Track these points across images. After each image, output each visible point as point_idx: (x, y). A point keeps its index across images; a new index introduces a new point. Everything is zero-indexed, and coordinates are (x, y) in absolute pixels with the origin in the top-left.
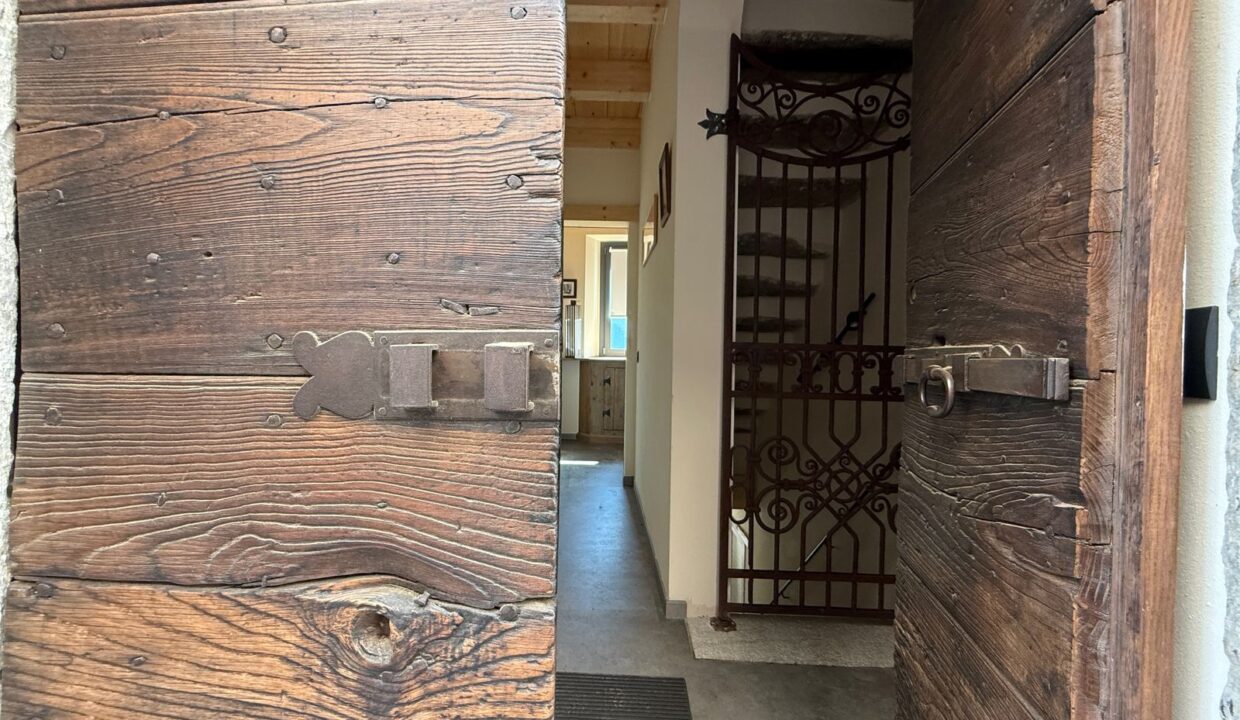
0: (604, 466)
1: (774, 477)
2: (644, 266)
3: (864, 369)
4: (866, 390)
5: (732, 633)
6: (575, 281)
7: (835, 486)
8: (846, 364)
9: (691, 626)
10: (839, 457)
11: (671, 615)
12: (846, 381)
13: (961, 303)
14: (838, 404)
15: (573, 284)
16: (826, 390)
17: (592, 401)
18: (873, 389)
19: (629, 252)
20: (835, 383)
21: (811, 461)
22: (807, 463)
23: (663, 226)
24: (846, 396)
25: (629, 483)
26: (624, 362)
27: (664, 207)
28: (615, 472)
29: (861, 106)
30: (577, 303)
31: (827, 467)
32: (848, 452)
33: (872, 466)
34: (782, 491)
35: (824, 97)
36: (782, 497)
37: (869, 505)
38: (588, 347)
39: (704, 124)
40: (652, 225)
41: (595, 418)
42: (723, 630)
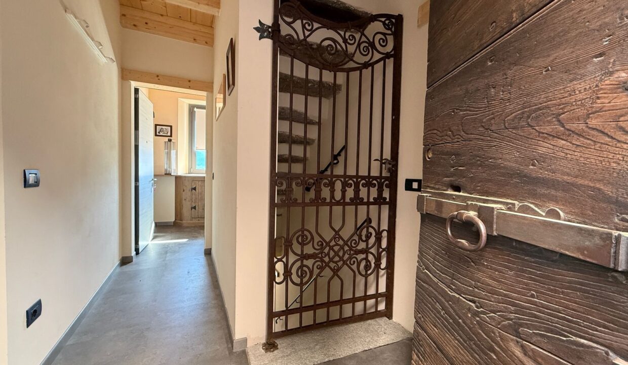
0: (191, 242)
1: (300, 253)
2: (217, 120)
3: (347, 188)
4: (347, 200)
5: (276, 352)
6: (171, 127)
7: (332, 254)
8: (338, 185)
9: (250, 353)
10: (334, 238)
11: (237, 348)
12: (338, 196)
13: (481, 165)
14: (334, 208)
15: (169, 128)
16: (328, 200)
17: (184, 201)
18: (351, 199)
19: (207, 112)
20: (332, 197)
21: (320, 241)
22: (318, 243)
23: (229, 95)
24: (338, 203)
25: (208, 253)
26: (204, 177)
27: (230, 81)
28: (199, 245)
29: (347, 39)
30: (173, 141)
31: (328, 244)
32: (339, 235)
33: (350, 241)
34: (304, 261)
35: (328, 29)
36: (304, 263)
37: (348, 262)
38: (181, 168)
39: (257, 29)
40: (222, 96)
41: (186, 211)
42: (270, 352)
